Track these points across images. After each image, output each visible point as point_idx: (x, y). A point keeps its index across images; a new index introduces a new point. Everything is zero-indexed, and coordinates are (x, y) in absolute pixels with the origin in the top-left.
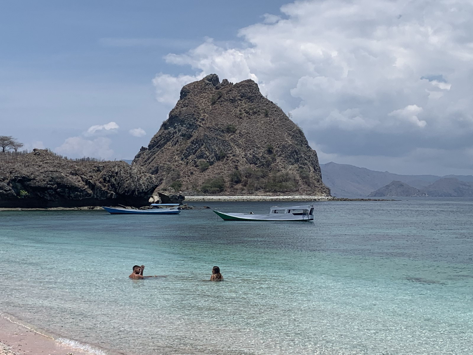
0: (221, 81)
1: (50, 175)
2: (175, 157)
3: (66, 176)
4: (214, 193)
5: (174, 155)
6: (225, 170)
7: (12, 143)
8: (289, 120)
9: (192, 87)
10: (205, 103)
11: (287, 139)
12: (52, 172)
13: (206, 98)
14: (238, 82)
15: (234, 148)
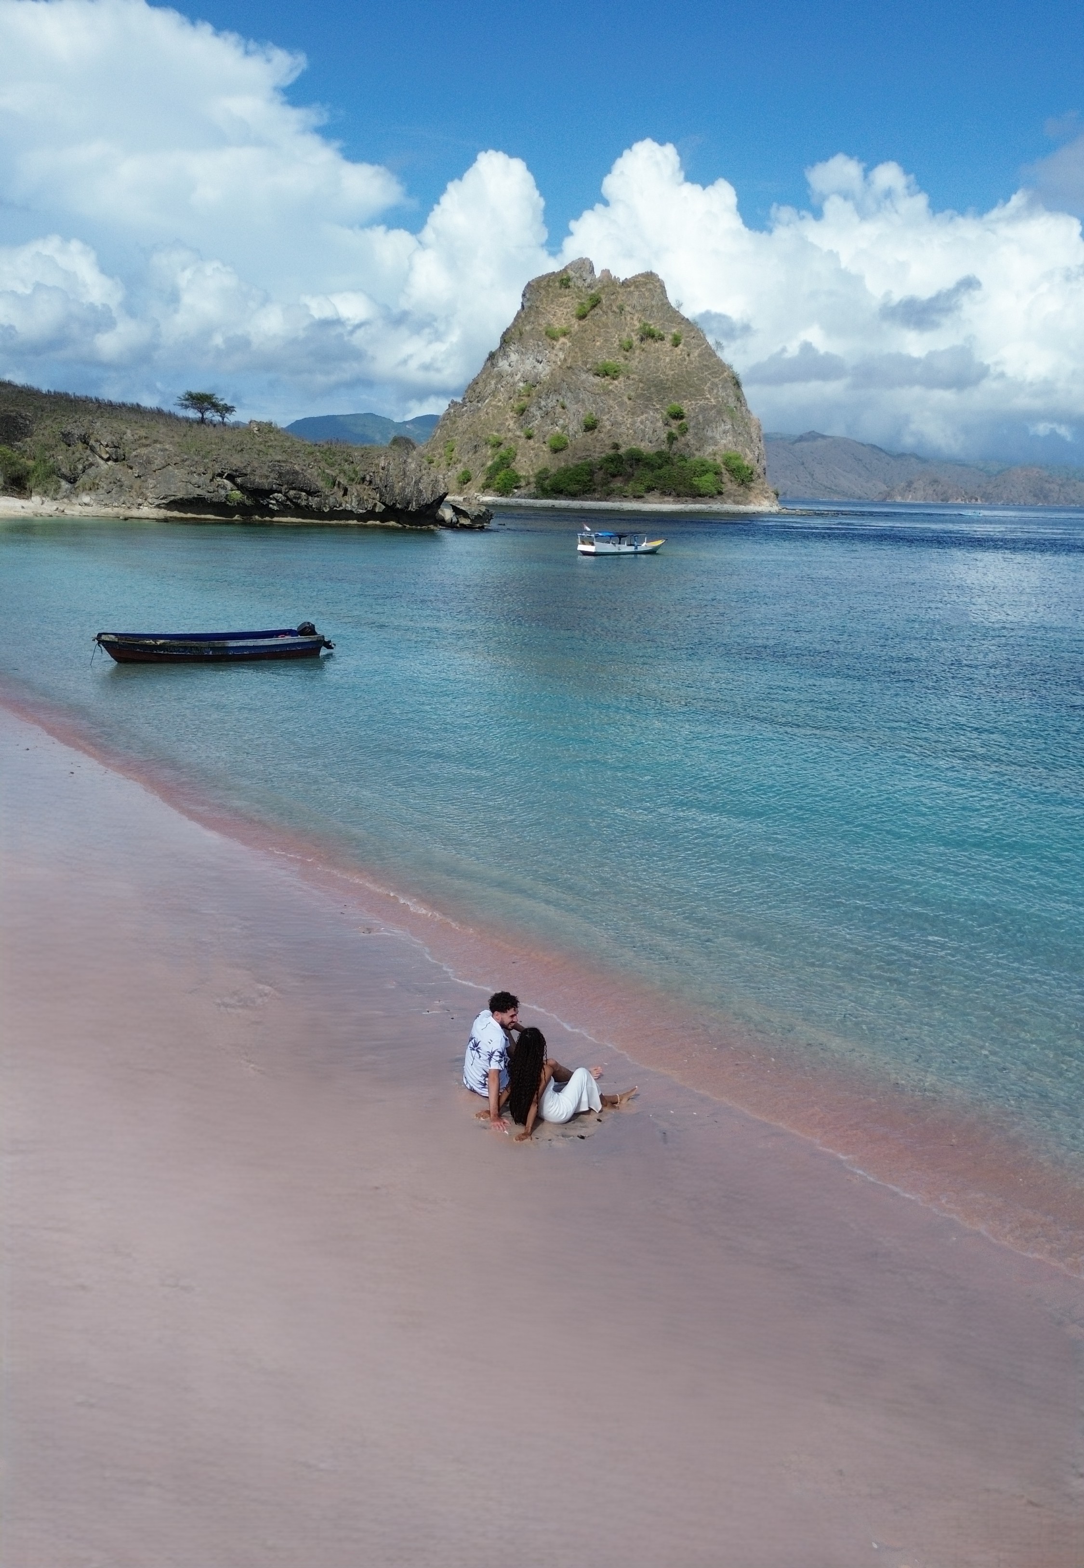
0: (598, 273)
1: (277, 468)
2: (507, 424)
3: (303, 470)
4: (573, 496)
5: (507, 419)
6: (595, 452)
7: (215, 406)
8: (716, 356)
9: (544, 283)
10: (567, 318)
11: (708, 396)
12: (279, 461)
13: (569, 308)
14: (629, 277)
15: (613, 410)
